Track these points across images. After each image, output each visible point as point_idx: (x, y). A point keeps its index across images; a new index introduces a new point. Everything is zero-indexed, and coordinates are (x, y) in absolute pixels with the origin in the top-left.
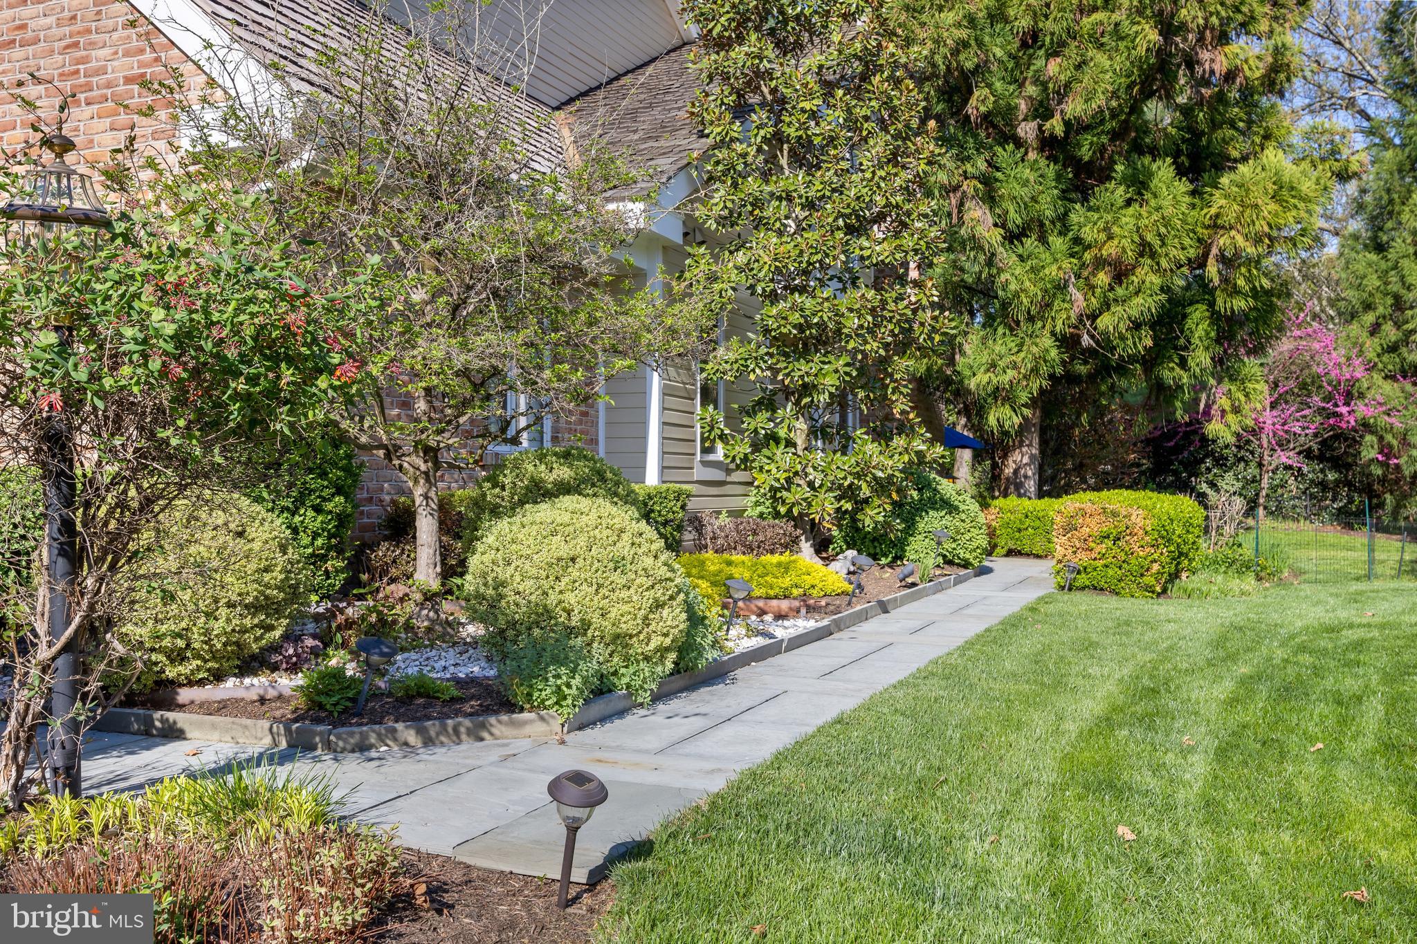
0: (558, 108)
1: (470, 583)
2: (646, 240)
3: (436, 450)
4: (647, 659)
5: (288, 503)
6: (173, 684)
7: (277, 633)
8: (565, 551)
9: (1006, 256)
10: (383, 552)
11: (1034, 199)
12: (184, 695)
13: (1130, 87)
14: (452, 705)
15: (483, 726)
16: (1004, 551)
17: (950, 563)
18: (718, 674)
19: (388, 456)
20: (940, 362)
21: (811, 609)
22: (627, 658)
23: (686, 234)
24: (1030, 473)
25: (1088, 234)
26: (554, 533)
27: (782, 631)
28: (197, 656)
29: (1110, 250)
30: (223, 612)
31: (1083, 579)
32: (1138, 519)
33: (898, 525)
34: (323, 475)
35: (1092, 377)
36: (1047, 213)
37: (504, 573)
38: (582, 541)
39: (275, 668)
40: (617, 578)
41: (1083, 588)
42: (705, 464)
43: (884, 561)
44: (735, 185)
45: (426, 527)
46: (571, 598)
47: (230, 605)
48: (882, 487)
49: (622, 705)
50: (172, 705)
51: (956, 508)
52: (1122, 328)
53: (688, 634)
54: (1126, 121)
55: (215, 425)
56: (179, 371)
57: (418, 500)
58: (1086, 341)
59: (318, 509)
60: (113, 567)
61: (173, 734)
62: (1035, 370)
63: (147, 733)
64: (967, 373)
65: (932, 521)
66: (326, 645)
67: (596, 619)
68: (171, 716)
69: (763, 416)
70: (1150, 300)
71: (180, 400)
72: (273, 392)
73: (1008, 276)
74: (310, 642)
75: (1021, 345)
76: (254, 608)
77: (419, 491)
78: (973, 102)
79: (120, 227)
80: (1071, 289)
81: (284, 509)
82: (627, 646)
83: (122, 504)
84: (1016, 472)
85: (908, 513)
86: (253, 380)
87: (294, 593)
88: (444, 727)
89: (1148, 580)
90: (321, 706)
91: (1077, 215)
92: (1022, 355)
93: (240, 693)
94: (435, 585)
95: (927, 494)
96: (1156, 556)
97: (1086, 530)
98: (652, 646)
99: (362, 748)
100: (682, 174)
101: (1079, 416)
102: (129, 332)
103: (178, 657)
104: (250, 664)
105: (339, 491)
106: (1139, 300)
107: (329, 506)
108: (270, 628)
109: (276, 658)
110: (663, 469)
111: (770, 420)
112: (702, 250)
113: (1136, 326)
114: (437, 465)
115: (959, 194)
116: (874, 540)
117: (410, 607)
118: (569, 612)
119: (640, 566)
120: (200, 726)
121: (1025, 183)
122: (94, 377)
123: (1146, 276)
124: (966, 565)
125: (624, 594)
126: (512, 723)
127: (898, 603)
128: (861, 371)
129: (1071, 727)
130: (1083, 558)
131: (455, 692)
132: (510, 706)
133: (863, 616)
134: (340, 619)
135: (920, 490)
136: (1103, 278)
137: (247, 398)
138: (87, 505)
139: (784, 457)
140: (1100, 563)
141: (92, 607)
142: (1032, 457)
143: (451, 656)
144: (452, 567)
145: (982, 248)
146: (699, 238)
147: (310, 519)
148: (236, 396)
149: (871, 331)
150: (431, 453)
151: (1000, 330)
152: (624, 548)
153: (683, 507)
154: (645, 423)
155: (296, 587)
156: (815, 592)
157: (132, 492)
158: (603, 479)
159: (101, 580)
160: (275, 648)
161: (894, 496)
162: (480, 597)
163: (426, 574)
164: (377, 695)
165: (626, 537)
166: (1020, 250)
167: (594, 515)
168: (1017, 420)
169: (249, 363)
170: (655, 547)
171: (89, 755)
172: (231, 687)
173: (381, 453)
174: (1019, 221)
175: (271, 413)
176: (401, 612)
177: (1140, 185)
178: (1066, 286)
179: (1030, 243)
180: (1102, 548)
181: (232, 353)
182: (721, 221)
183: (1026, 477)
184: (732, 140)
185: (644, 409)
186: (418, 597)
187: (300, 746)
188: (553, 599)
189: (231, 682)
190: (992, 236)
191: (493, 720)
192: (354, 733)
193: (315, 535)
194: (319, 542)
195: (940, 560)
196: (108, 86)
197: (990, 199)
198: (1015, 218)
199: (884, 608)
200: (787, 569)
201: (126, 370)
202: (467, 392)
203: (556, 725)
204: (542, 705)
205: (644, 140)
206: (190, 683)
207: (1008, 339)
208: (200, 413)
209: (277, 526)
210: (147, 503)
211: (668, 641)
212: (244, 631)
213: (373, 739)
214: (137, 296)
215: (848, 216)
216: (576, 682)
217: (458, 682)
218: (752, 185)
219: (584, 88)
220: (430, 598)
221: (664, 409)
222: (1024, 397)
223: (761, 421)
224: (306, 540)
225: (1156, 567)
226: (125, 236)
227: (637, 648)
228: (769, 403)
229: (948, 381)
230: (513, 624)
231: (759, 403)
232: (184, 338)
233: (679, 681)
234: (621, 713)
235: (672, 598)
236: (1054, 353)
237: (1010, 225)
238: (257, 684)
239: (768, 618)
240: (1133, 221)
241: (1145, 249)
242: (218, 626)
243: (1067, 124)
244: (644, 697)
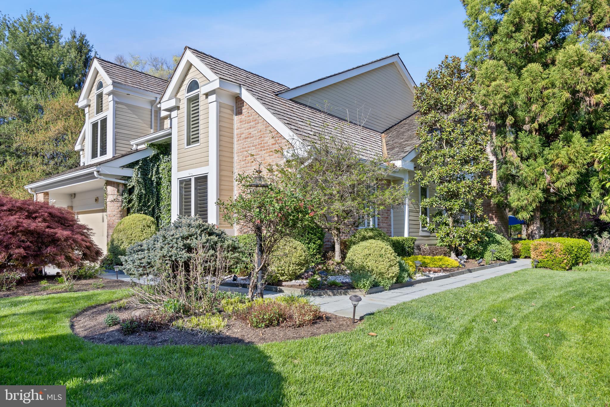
0: (383, 133)
1: (346, 260)
2: (403, 171)
3: (339, 229)
4: (388, 279)
5: (307, 241)
6: (281, 281)
7: (303, 271)
8: (368, 252)
9: (523, 166)
10: (330, 254)
11: (532, 147)
12: (284, 283)
13: (563, 110)
14: (341, 287)
15: (347, 292)
16: (524, 257)
17: (499, 260)
18: (410, 284)
19: (328, 230)
20: (502, 199)
21: (445, 271)
22: (383, 278)
23: (415, 167)
24: (537, 232)
25: (550, 157)
26: (366, 248)
27: (432, 275)
28: (286, 275)
29: (558, 161)
30: (292, 265)
31: (540, 265)
32: (558, 246)
33: (481, 248)
34: (315, 235)
35: (557, 201)
36: (537, 151)
37: (354, 258)
38: (372, 250)
39: (303, 278)
40: (380, 259)
41: (541, 267)
42: (423, 231)
43: (477, 259)
44: (428, 153)
45: (337, 247)
46: (369, 264)
47: (293, 264)
48: (475, 237)
49: (382, 289)
50: (281, 285)
51: (501, 243)
52: (564, 186)
53: (400, 273)
54: (564, 121)
55: (288, 225)
56: (280, 215)
57: (335, 241)
58: (552, 190)
59: (314, 243)
60: (269, 254)
61: (281, 291)
62: (534, 200)
63: (276, 291)
64: (511, 202)
65: (493, 247)
66: (314, 274)
67: (375, 269)
68: (281, 288)
69: (438, 217)
70: (573, 177)
71: (281, 220)
72: (298, 219)
73: (523, 172)
74: (310, 273)
75: (528, 193)
76: (298, 265)
77: (335, 239)
78: (507, 121)
79: (270, 187)
80: (545, 174)
81: (306, 243)
82: (383, 275)
83: (271, 241)
84: (532, 232)
85: (485, 245)
86: (294, 216)
87: (307, 262)
88: (338, 292)
89: (562, 265)
90: (312, 286)
91: (547, 151)
92: (529, 196)
93: (295, 284)
94: (339, 261)
95: (491, 239)
96: (565, 258)
97: (541, 250)
98: (390, 276)
99: (320, 295)
100: (413, 151)
101: (554, 214)
102: (271, 208)
103: (282, 275)
104: (298, 277)
105: (319, 239)
106: (569, 177)
107: (317, 242)
108: (302, 269)
109: (303, 276)
110: (409, 232)
111: (441, 218)
112: (419, 172)
113: (570, 184)
114: (340, 233)
115: (505, 148)
116: (474, 252)
117: (334, 266)
118: (369, 267)
119: (387, 256)
120: (287, 290)
121: (528, 143)
122: (265, 217)
123: (571, 168)
124: (505, 260)
125: (382, 263)
126: (353, 292)
127: (475, 270)
128: (467, 204)
129: (500, 299)
130: (540, 258)
131: (341, 284)
132: (354, 288)
133: (463, 273)
134: (318, 268)
135: (489, 238)
136: (556, 171)
137: (293, 220)
138: (264, 241)
139: (444, 229)
140: (545, 260)
141: (265, 262)
142: (537, 227)
143: (342, 277)
144: (343, 257)
145: (513, 164)
146: (420, 168)
147: (312, 245)
148: (291, 219)
149: (469, 192)
150: (338, 229)
151: (522, 188)
152: (383, 252)
153: (414, 243)
154: (404, 220)
155: (307, 260)
156: (449, 266)
157: (272, 239)
158: (381, 235)
159: (267, 256)
160: (303, 274)
161: (479, 239)
162: (349, 263)
163: (337, 258)
164: (325, 285)
165: (383, 250)
166: (527, 163)
167: (376, 244)
168: (528, 216)
169: (293, 213)
170: (391, 252)
171: (265, 294)
172: (294, 282)
173: (327, 230)
174: (526, 154)
175: (297, 223)
176: (331, 267)
177: (568, 141)
178: (543, 174)
179: (531, 161)
180: (546, 255)
181: (290, 211)
182: (424, 163)
183: (535, 234)
184: (428, 141)
185: (404, 216)
186: (335, 264)
187: (307, 294)
188: (365, 264)
189: (294, 281)
190: (517, 160)
191: (349, 291)
192: (319, 292)
193: (314, 249)
194: (315, 251)
195: (495, 259)
196: (268, 146)
197: (517, 149)
198: (525, 154)
199: (470, 271)
200: (441, 260)
201: (271, 215)
202: (345, 215)
203: (364, 293)
204: (360, 288)
205: (404, 141)
206: (285, 281)
207: (525, 191)
208: (284, 223)
209: (304, 247)
210: (275, 240)
211: (394, 275)
212: (296, 270)
213: (322, 294)
214: (273, 201)
215: (462, 160)
216: (368, 282)
217: (342, 283)
218: (433, 153)
219: (391, 126)
220: (338, 264)
221: (409, 216)
222: (531, 209)
223: (438, 219)
224: (311, 250)
225: (565, 261)
226: (271, 188)
227: (386, 276)
228: (440, 214)
229: (506, 204)
230: (356, 270)
231: (437, 214)
232: (281, 209)
233: (398, 285)
234: (381, 291)
235: (395, 264)
236: (541, 195)
237: (523, 156)
238: (299, 282)
239: (432, 272)
240: (565, 152)
241: (571, 161)
242: (290, 268)
243: (539, 125)
244: (388, 288)
